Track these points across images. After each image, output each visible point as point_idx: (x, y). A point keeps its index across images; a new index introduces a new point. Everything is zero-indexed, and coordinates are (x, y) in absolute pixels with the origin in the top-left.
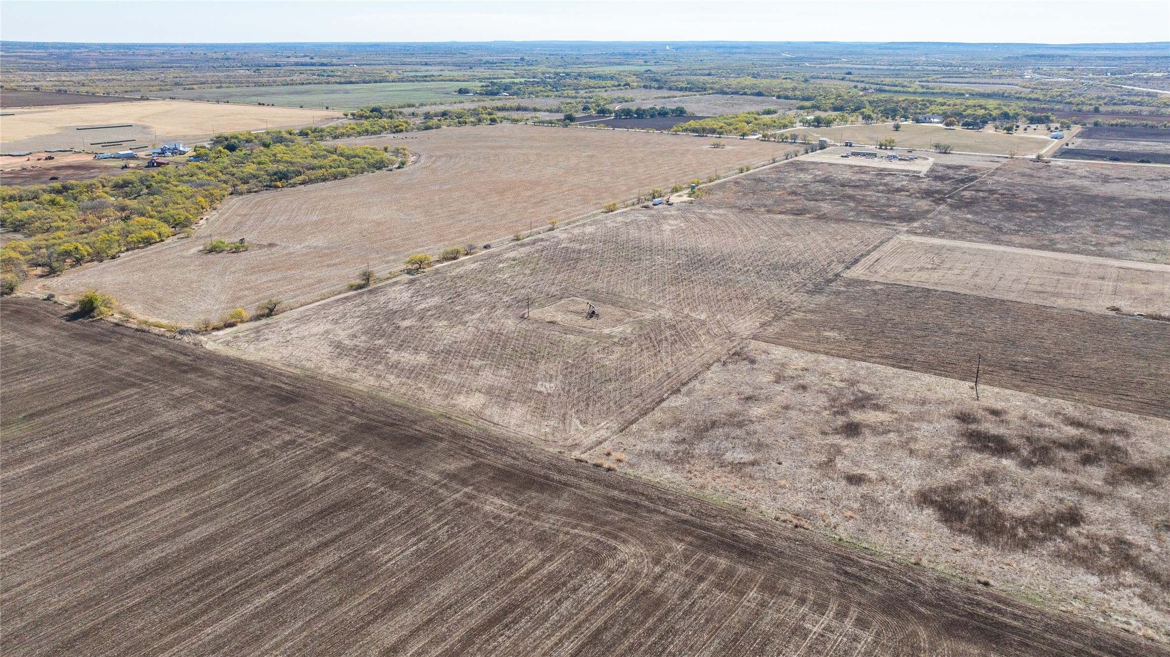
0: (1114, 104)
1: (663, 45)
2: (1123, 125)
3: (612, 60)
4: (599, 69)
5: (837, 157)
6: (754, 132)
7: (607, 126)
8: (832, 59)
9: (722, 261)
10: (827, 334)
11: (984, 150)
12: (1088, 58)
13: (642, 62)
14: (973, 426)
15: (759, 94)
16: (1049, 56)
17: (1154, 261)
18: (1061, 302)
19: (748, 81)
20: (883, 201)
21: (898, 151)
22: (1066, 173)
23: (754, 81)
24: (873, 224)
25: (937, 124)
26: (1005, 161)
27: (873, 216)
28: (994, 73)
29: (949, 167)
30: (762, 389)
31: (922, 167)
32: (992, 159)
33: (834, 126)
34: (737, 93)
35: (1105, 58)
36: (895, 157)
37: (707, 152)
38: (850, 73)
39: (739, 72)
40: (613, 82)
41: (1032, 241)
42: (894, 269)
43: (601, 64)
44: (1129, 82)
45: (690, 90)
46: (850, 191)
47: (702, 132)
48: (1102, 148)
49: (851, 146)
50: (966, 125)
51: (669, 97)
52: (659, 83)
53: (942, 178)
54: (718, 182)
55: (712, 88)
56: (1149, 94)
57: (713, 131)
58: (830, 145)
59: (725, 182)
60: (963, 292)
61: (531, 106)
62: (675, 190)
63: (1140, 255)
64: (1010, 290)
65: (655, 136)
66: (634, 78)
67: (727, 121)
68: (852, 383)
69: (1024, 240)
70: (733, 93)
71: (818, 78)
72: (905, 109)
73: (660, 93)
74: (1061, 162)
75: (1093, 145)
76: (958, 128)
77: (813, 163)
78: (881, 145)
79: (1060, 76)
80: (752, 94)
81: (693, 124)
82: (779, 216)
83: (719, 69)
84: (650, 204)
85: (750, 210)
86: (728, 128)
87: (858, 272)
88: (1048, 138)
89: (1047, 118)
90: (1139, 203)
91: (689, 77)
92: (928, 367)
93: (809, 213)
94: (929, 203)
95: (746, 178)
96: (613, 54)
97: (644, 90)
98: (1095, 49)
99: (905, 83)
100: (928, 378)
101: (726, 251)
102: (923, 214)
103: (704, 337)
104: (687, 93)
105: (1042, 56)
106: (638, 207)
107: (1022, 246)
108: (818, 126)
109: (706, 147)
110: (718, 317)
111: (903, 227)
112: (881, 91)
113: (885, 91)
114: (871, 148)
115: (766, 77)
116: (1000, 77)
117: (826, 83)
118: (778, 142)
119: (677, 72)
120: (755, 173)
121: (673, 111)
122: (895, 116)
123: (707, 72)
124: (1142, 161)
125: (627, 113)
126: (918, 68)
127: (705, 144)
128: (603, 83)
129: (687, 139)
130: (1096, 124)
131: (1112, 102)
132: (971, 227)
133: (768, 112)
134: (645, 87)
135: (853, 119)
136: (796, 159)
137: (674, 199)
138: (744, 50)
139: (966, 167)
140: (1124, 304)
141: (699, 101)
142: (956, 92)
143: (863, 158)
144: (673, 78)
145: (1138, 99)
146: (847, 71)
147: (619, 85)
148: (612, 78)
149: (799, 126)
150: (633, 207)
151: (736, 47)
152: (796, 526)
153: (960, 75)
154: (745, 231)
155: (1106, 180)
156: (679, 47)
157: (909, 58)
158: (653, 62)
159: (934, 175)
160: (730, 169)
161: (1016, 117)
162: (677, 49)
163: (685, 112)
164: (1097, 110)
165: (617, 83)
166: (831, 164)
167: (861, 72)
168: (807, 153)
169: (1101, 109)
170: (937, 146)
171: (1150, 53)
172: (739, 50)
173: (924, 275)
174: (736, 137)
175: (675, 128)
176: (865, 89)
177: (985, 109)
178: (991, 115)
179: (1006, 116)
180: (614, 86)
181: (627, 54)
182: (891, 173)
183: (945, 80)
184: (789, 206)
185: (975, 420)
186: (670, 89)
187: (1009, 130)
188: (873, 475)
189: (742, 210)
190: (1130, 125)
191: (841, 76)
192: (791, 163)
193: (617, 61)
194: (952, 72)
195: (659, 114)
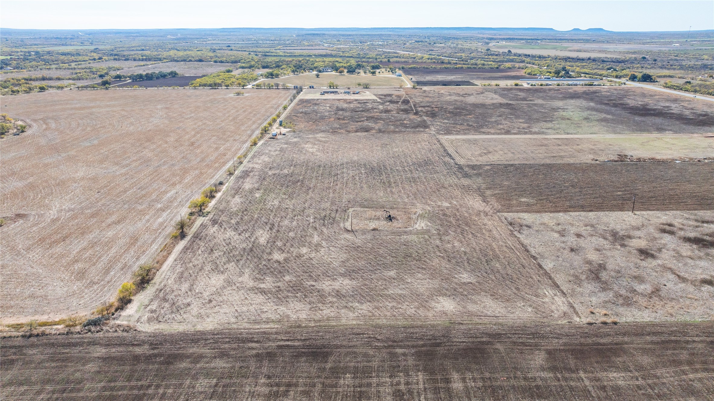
8: (202, 38)
15: (200, 60)
28: (306, 44)
36: (349, 92)
38: (229, 46)
49: (313, 88)
51: (144, 65)
61: (55, 76)
76: (346, 74)
78: (330, 86)
79: (339, 44)
80: (195, 61)
84: (271, 136)
87: (462, 160)
88: (395, 76)
99: (272, 51)
109: (232, 95)
112: (266, 55)
113: (269, 56)
116: (311, 46)
118: (268, 89)
124: (457, 85)
125: (140, 77)
133: (228, 71)
135: (288, 72)
136: (298, 98)
142: (307, 54)
150: (265, 140)
163: (178, 74)
169: (391, 60)
187: (373, 73)
192: (301, 101)
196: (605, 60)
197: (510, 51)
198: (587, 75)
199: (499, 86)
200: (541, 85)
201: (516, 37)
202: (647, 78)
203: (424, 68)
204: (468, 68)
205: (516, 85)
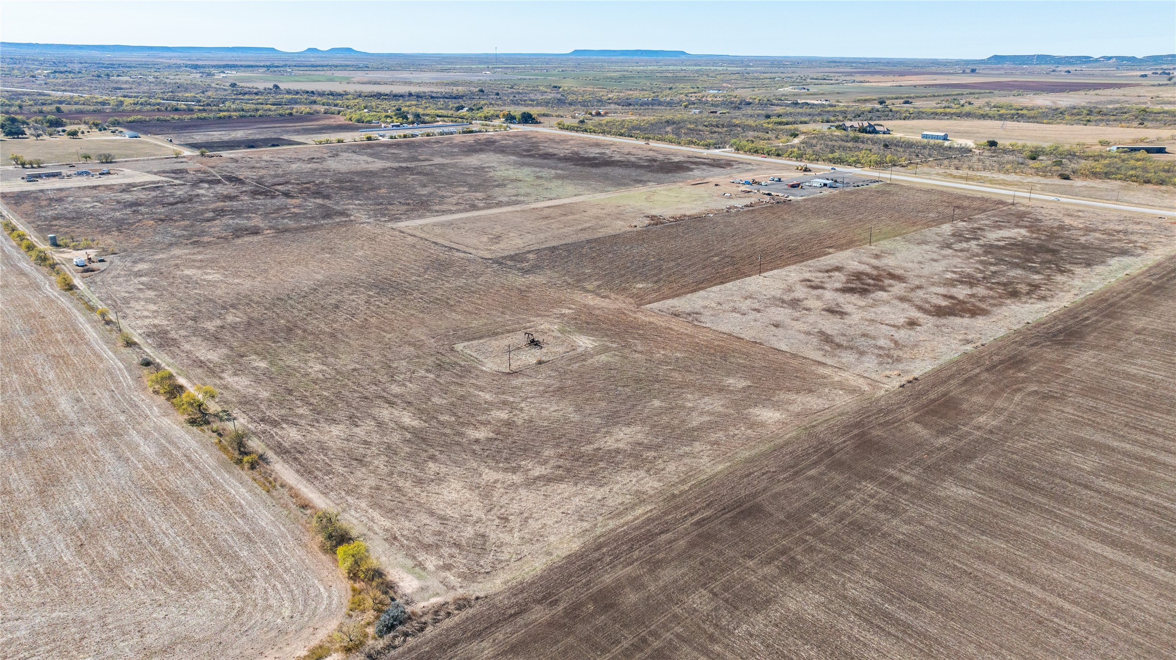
26: (187, 161)
32: (170, 160)
36: (87, 173)
196: (434, 95)
197: (276, 87)
198: (446, 119)
199: (342, 142)
200: (405, 136)
201: (239, 63)
202: (527, 119)
203: (158, 120)
204: (242, 117)
205: (369, 139)
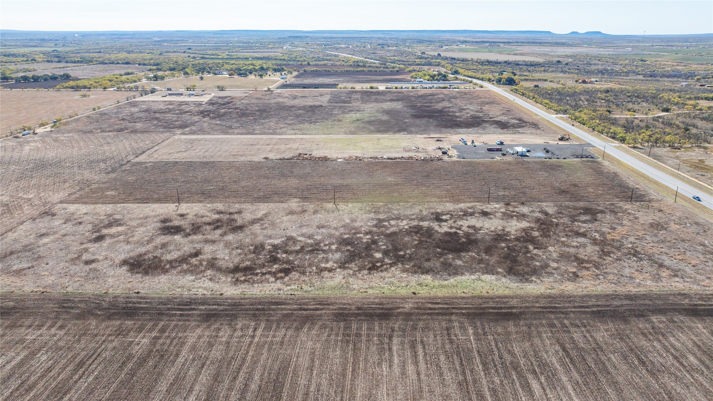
0: (319, 61)
1: (73, 33)
2: (316, 71)
3: (31, 44)
4: (15, 50)
5: (160, 97)
6: (112, 86)
7: (6, 88)
8: (183, 40)
9: (58, 163)
10: (108, 193)
11: (243, 88)
12: (318, 38)
13: (53, 45)
14: (168, 224)
15: (127, 63)
16: (300, 37)
17: (296, 134)
18: (243, 159)
19: (123, 55)
20: (174, 119)
21: (198, 91)
22: (279, 96)
23: (128, 55)
24: (162, 132)
25: (226, 75)
26: (251, 92)
27: (165, 127)
28: (269, 46)
29: (220, 98)
30: (53, 228)
31: (205, 99)
32: (245, 92)
33: (166, 80)
34: (113, 63)
35: (325, 38)
36: (193, 94)
37: (77, 100)
38: (190, 49)
39: (121, 50)
40: (22, 59)
41: (244, 131)
42: (164, 154)
43: (19, 46)
44: (330, 50)
45: (81, 62)
46: (158, 115)
47: (76, 88)
48: (302, 83)
49: (170, 90)
50: (240, 74)
51: (63, 67)
52: (60, 58)
53: (213, 104)
54: (76, 117)
55: (96, 61)
56: (335, 56)
57: (85, 87)
58: (158, 91)
59: (81, 117)
60: (195, 161)
62: (42, 125)
63: (291, 132)
64: (220, 156)
65: (43, 92)
66: (41, 56)
67: (97, 80)
68: (110, 215)
69: (240, 131)
70: (110, 63)
71: (170, 52)
72: (210, 68)
73: (59, 65)
74: (279, 91)
75: (299, 81)
76: (236, 77)
77: (143, 101)
78: (188, 89)
79: (301, 47)
80: (123, 63)
81: (71, 83)
82: (108, 134)
83: (107, 48)
84: (20, 135)
85: (91, 132)
86: (95, 84)
87: (142, 158)
88: (279, 79)
89: (283, 69)
90: (304, 108)
91: (83, 54)
92: (159, 200)
93: (127, 130)
94: (200, 117)
95: (96, 113)
96: (32, 40)
97: (46, 64)
98: (324, 33)
99: (219, 54)
100: (155, 206)
101: (64, 157)
102: (193, 124)
103: (26, 207)
104: (79, 64)
105: (296, 37)
106: (11, 137)
107: (238, 134)
108: (156, 80)
109: (77, 97)
110: (41, 195)
111: (179, 131)
112: (203, 58)
113: (206, 58)
114: (182, 90)
115: (137, 53)
116: (271, 48)
117: (172, 55)
118: (127, 91)
119: (76, 51)
120: (103, 110)
121: (61, 76)
122: (203, 72)
123: (98, 51)
124: (315, 88)
125: (25, 78)
126: (230, 45)
127: (77, 95)
128: (14, 59)
129: (66, 93)
130: (305, 71)
131: (318, 59)
132: (217, 128)
133: (128, 74)
134: (48, 61)
135: (178, 75)
136: (134, 100)
137: (40, 130)
138: (129, 36)
139: (230, 97)
140: (271, 156)
141: (85, 69)
142: (245, 57)
143: (175, 96)
144: (71, 55)
145: (329, 58)
146: (188, 48)
147: (27, 60)
148: (23, 56)
149: (144, 81)
150: (6, 138)
151: (125, 35)
152: (43, 293)
153: (251, 48)
154: (82, 144)
155: (295, 98)
156: (85, 35)
157: (228, 39)
158: (61, 45)
159: (211, 103)
160: (87, 109)
161: (267, 69)
162: (83, 36)
163: (70, 76)
164: (309, 64)
165: (25, 59)
166: (153, 101)
167: (197, 48)
168: (142, 96)
169: (311, 63)
170: (218, 87)
171: (347, 35)
172: (126, 37)
173: (178, 155)
174: (100, 90)
175: (58, 87)
176: (194, 58)
177: (254, 65)
178: (254, 69)
179: (262, 69)
180: (23, 61)
181: (43, 40)
182: (186, 103)
183: (243, 51)
184: (116, 127)
185: (171, 221)
186: (67, 62)
187: (261, 76)
188: (101, 258)
189: (85, 132)
190: (319, 71)
191: (183, 51)
192: (130, 102)
193: (34, 44)
194: (248, 46)
195: (51, 78)
197: (439, 55)
199: (354, 89)
200: (396, 88)
